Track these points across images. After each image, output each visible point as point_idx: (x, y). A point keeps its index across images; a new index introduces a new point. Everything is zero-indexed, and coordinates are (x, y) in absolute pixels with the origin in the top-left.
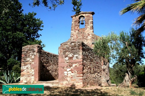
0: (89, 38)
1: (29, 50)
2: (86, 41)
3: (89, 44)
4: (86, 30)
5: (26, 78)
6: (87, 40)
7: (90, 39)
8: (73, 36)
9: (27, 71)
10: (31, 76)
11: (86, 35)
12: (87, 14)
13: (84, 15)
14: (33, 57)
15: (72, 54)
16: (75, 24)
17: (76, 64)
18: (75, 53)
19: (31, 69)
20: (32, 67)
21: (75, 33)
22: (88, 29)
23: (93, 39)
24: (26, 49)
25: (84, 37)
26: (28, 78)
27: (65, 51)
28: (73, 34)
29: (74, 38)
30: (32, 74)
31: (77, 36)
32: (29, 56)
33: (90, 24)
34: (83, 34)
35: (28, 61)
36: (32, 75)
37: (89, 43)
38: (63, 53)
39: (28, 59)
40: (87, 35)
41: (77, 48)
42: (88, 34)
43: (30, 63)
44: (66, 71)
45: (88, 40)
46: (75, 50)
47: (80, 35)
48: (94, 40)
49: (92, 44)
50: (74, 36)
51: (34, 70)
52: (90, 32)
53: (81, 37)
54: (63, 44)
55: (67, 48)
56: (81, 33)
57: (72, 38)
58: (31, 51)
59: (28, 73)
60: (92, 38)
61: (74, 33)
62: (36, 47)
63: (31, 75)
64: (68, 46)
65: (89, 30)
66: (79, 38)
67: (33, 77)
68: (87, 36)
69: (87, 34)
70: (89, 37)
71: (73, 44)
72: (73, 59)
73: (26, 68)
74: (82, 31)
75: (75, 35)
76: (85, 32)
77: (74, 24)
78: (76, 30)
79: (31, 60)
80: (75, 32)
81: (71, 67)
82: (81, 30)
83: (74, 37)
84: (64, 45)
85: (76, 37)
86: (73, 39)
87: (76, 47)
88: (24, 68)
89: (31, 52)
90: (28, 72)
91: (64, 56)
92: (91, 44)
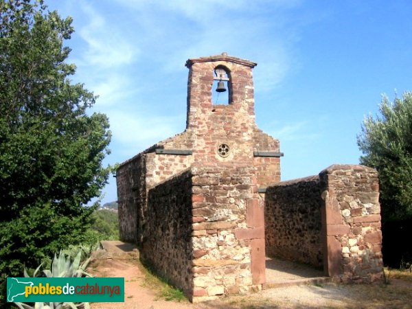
0: (244, 138)
1: (223, 181)
2: (235, 144)
3: (246, 155)
4: (236, 114)
5: (220, 277)
6: (240, 142)
7: (249, 141)
8: (196, 123)
9: (221, 254)
10: (239, 268)
11: (237, 127)
12: (238, 65)
13: (229, 65)
14: (242, 205)
15: (358, 200)
16: (203, 88)
17: (369, 228)
18: (364, 199)
19: (239, 247)
20: (241, 240)
21: (203, 116)
22: (242, 110)
23: (258, 142)
24: (211, 175)
25: (232, 134)
26: (227, 276)
27: (340, 191)
28: (199, 118)
29: (200, 131)
30: (244, 262)
31: (209, 127)
32: (224, 201)
33: (247, 96)
34: (229, 123)
35: (223, 219)
36: (243, 267)
37: (247, 151)
38: (338, 196)
39: (222, 213)
40: (239, 129)
41: (368, 185)
42: (242, 124)
43: (231, 225)
44: (346, 245)
45: (243, 143)
46: (364, 190)
47: (220, 125)
48: (258, 145)
49: (255, 156)
50: (200, 126)
51: (250, 248)
52: (248, 121)
53: (223, 131)
54: (334, 172)
55: (346, 184)
56: (223, 119)
57: (196, 131)
58: (231, 185)
59: (228, 262)
60: (255, 138)
61: (199, 116)
62: (249, 174)
63: (239, 266)
64: (348, 179)
65: (244, 114)
66: (215, 133)
67: (247, 273)
68: (239, 132)
69: (238, 124)
70: (245, 134)
71: (358, 175)
72: (363, 215)
73: (214, 245)
74: (226, 114)
75: (204, 122)
76: (234, 118)
77: (199, 87)
78: (206, 106)
79: (234, 217)
80: (204, 112)
81: (359, 236)
82: (222, 110)
83: (200, 129)
84: (337, 174)
85: (206, 128)
86: (197, 133)
87: (366, 182)
88: (208, 245)
89: (232, 189)
90: (227, 258)
91: (339, 206)
92: (250, 157)
